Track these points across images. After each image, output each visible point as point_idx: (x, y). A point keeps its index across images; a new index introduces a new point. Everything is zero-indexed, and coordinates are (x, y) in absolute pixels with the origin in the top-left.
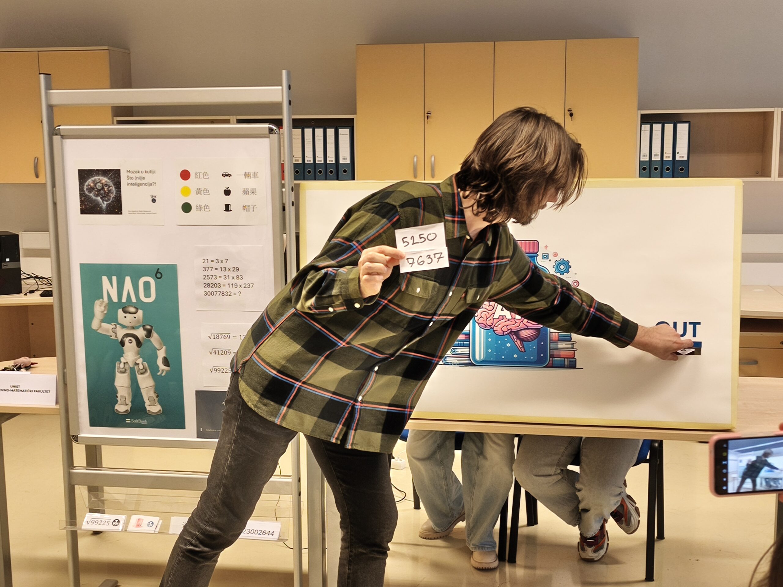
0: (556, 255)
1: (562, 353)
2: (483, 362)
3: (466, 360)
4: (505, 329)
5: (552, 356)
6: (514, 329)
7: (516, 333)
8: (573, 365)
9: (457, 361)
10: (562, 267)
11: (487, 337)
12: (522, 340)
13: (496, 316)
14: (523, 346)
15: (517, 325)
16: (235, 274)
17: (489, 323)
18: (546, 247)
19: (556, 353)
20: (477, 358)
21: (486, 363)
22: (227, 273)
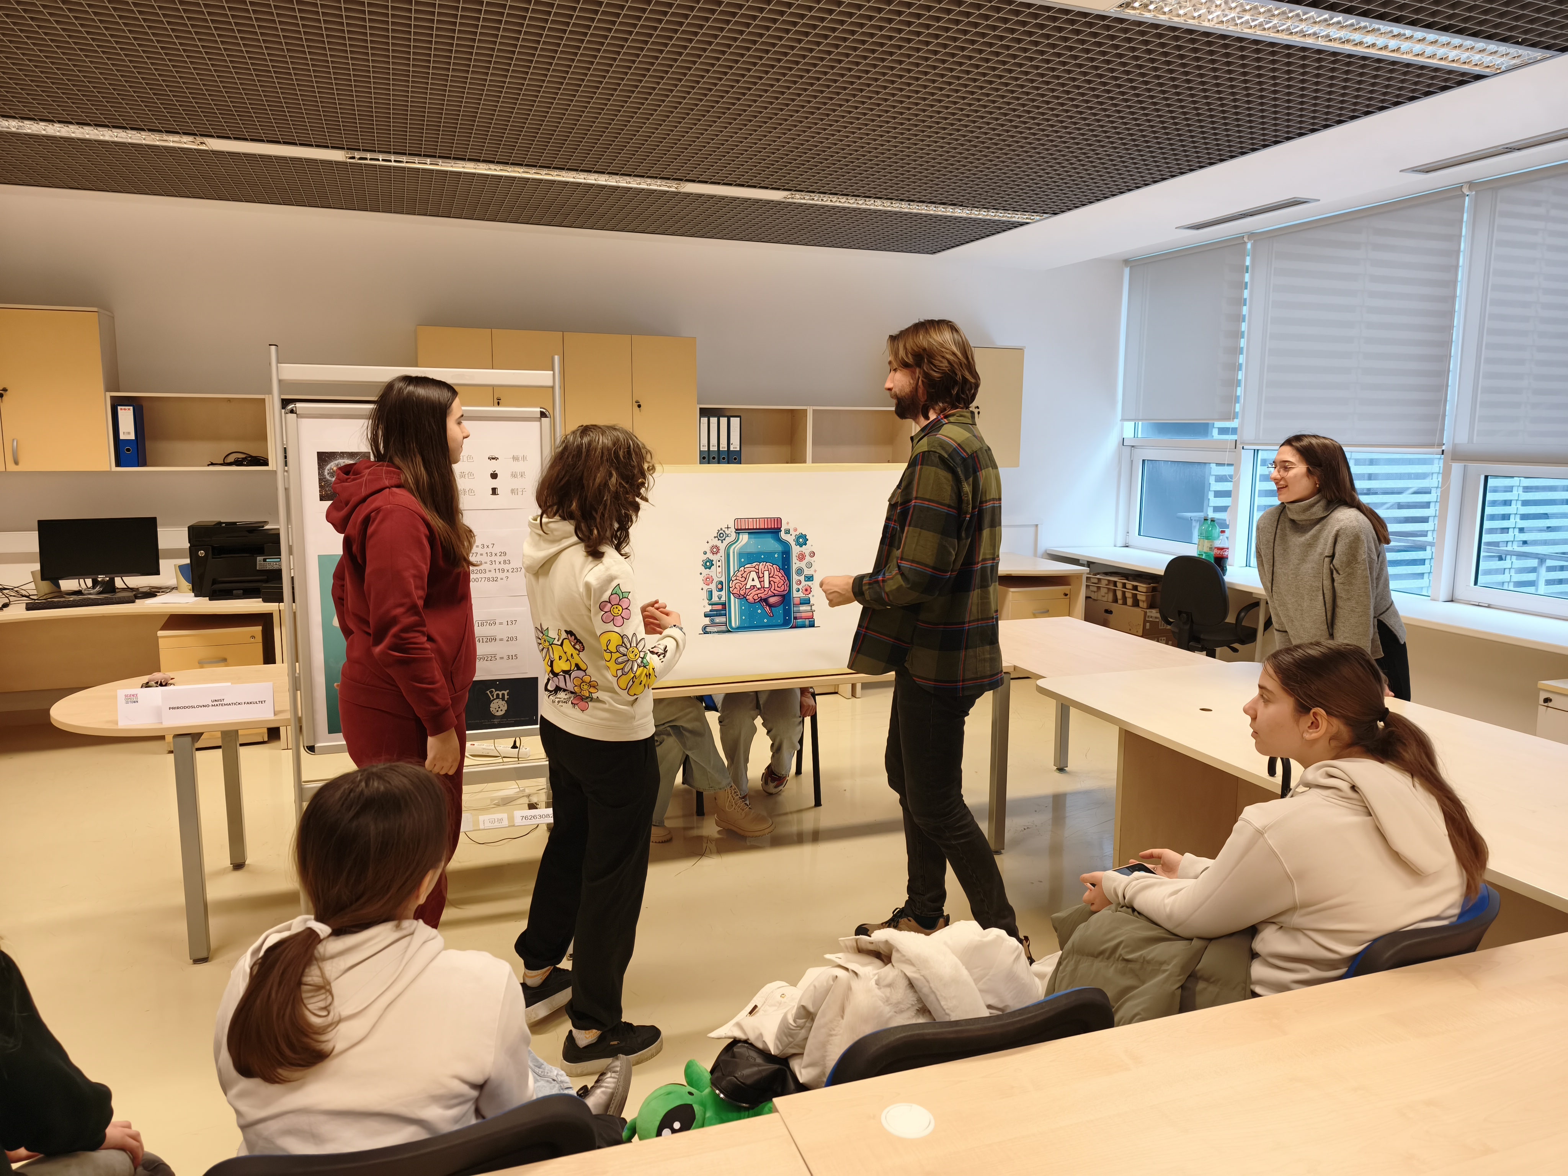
0: (795, 530)
1: (803, 615)
2: (738, 628)
3: (723, 628)
4: (756, 597)
5: (795, 618)
6: (764, 597)
7: (765, 600)
8: (812, 625)
9: (715, 629)
10: (801, 540)
11: (741, 606)
12: (771, 606)
13: (748, 587)
14: (771, 611)
15: (766, 593)
16: (502, 559)
17: (742, 593)
18: (788, 523)
19: (798, 615)
20: (733, 625)
21: (741, 629)
22: (493, 558)
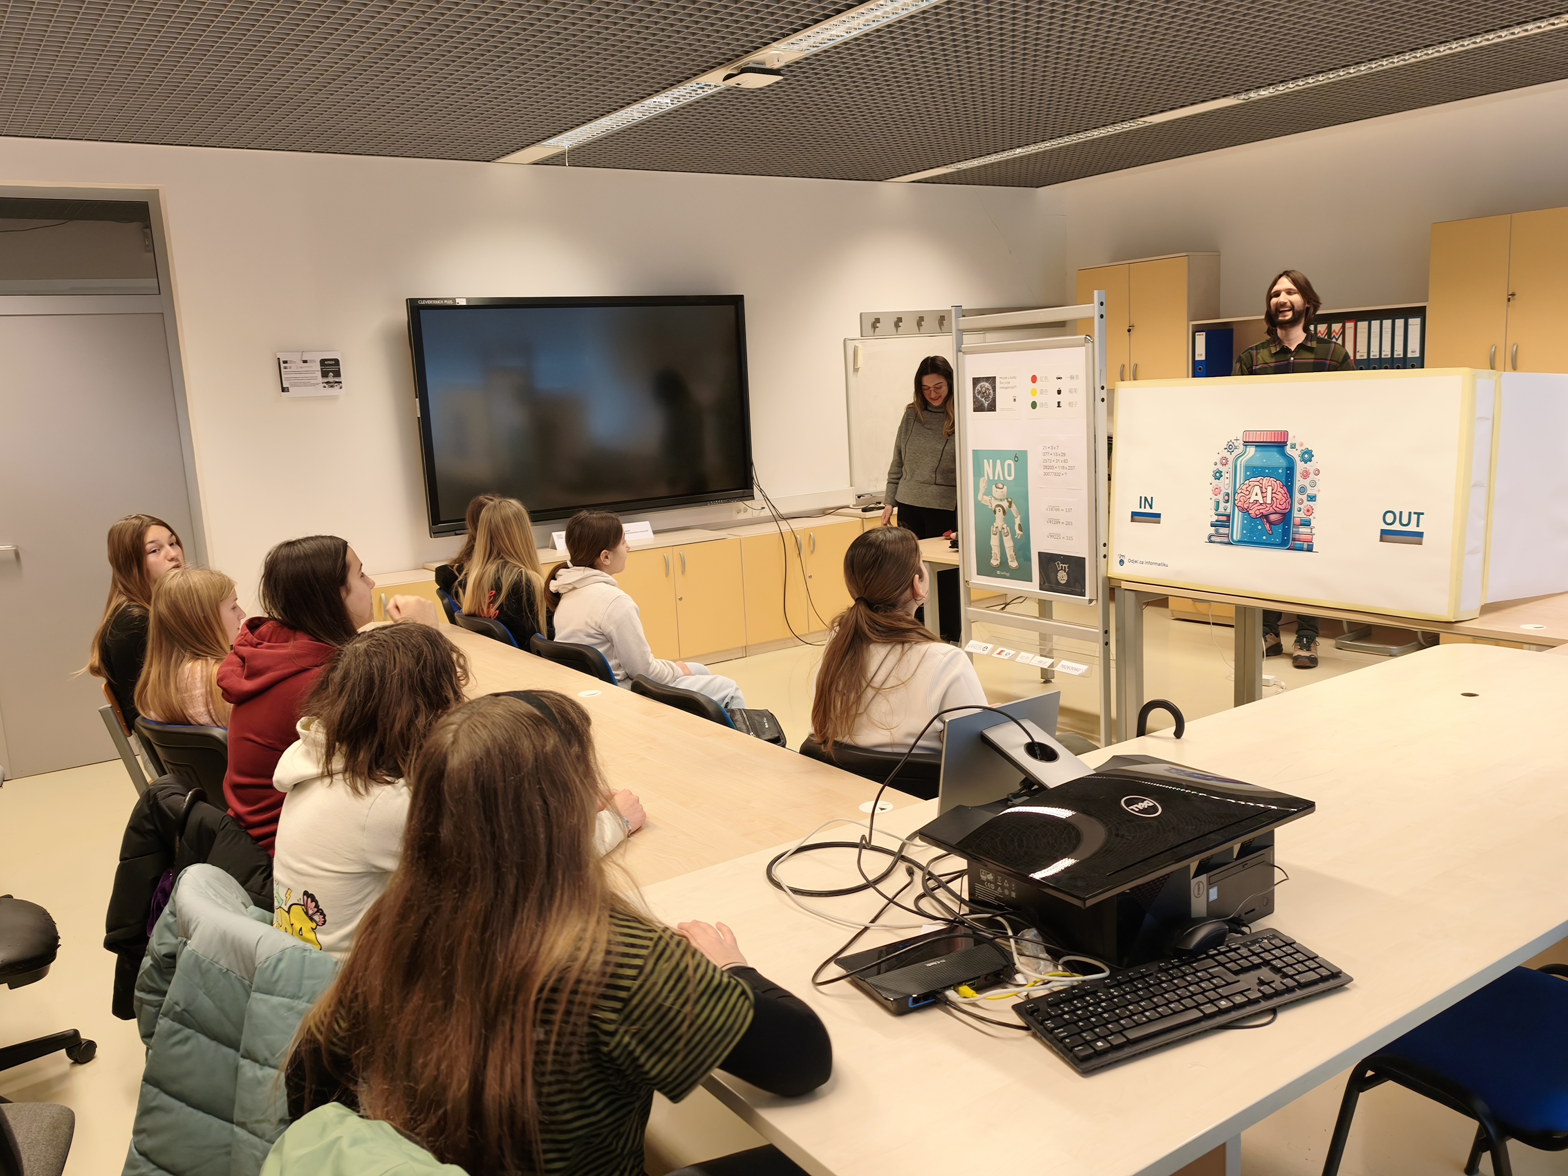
0: (1301, 445)
1: (1302, 537)
2: (1239, 541)
3: (1225, 540)
4: (1258, 513)
5: (1294, 540)
6: (1265, 513)
7: (1266, 517)
8: (1310, 549)
9: (1218, 539)
10: (1306, 456)
11: (1244, 519)
12: (1271, 523)
13: (1251, 501)
14: (1271, 529)
15: (1267, 509)
16: (1063, 458)
17: (1246, 506)
18: (1294, 437)
19: (1297, 536)
20: (1235, 538)
21: (1241, 542)
22: (1058, 458)
